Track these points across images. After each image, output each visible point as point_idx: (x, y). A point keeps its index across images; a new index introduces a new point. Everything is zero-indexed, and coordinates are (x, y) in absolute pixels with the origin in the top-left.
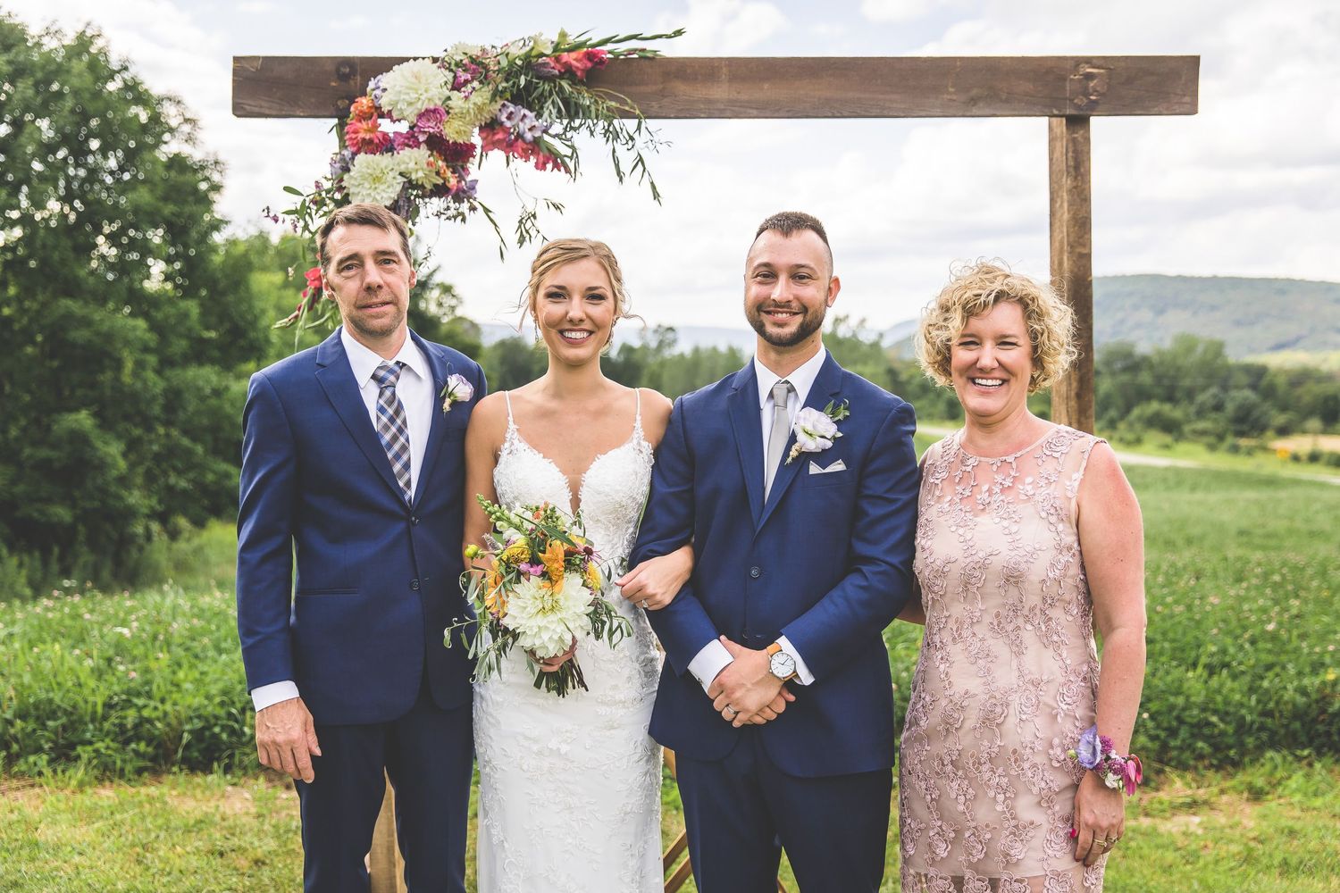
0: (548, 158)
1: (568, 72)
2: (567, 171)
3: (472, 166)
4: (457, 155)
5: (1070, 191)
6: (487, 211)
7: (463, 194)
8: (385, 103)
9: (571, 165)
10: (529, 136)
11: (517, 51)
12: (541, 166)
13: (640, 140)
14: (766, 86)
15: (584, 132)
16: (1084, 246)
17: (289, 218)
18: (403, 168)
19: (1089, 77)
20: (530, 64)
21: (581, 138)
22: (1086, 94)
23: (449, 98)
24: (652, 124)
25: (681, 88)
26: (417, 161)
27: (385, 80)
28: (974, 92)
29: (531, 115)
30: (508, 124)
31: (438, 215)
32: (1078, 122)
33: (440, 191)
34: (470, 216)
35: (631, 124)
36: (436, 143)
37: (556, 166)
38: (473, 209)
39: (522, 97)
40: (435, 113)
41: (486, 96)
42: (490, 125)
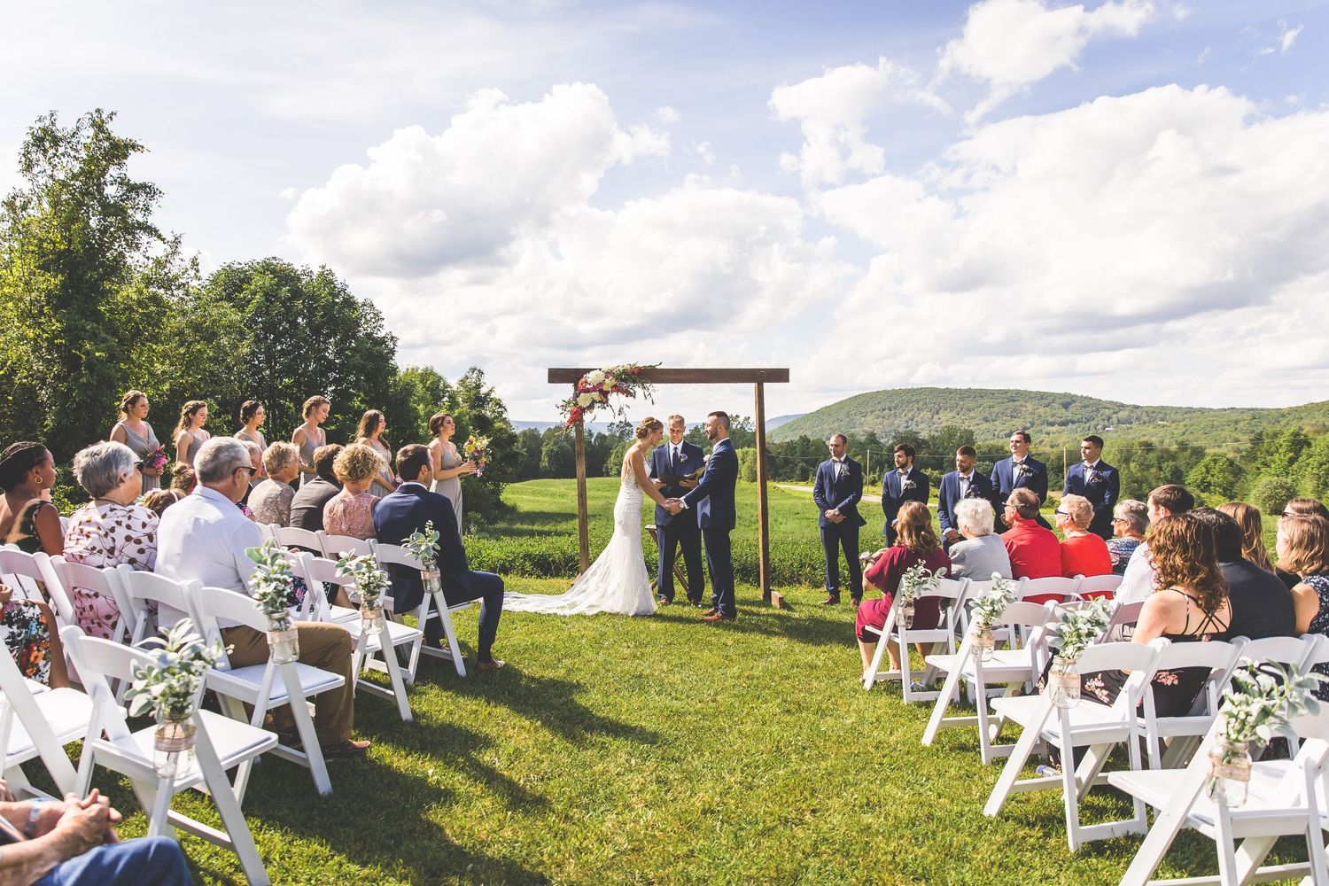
0: (628, 394)
1: (633, 372)
2: (633, 397)
3: (609, 396)
4: (605, 394)
6: (611, 406)
7: (607, 402)
8: (589, 381)
9: (633, 395)
10: (624, 389)
11: (621, 369)
12: (627, 396)
13: (650, 389)
14: (682, 375)
15: (637, 387)
17: (560, 407)
18: (593, 397)
19: (762, 373)
20: (624, 372)
21: (636, 389)
22: (762, 378)
23: (605, 380)
24: (654, 385)
25: (661, 376)
26: (596, 395)
27: (588, 375)
28: (734, 377)
29: (624, 384)
30: (619, 386)
31: (599, 407)
32: (760, 385)
33: (600, 402)
34: (607, 408)
35: (648, 385)
36: (601, 391)
37: (630, 395)
38: (608, 406)
39: (622, 380)
40: (601, 384)
41: (614, 380)
42: (615, 386)
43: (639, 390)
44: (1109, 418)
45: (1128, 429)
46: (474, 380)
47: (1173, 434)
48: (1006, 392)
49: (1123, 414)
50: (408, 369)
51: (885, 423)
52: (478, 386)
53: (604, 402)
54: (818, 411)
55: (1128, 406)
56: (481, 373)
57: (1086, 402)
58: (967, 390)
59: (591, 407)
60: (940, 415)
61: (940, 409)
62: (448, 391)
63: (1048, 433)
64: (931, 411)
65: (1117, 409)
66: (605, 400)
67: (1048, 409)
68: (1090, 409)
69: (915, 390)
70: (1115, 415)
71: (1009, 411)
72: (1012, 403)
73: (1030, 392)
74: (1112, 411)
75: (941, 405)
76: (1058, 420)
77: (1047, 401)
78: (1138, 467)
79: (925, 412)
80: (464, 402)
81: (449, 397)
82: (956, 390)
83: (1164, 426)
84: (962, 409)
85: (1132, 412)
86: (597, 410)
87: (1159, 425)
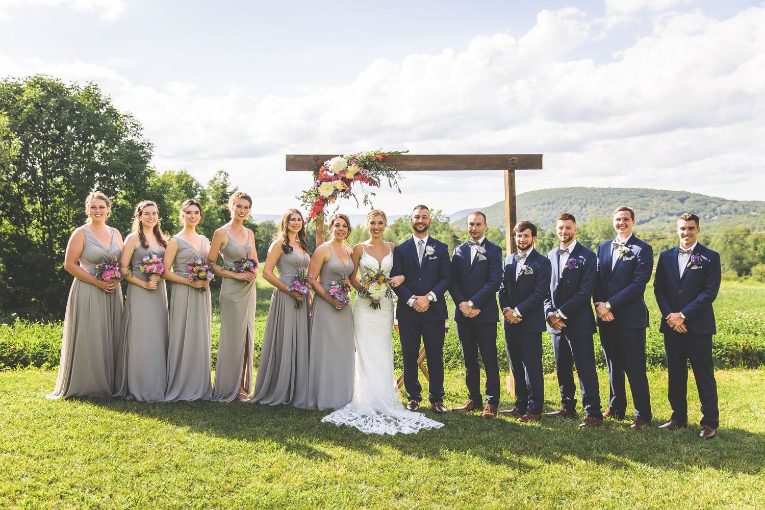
0: (372, 183)
1: (378, 159)
2: (377, 186)
3: (352, 184)
4: (348, 182)
5: (509, 189)
6: (354, 195)
7: (349, 192)
8: (330, 168)
9: (378, 183)
10: (368, 177)
11: (365, 155)
12: (370, 185)
13: (396, 177)
14: (429, 162)
15: (382, 175)
16: (514, 204)
17: (302, 199)
18: (335, 185)
19: (514, 160)
20: (369, 158)
21: (381, 177)
22: (513, 164)
23: (347, 167)
24: (399, 172)
25: (407, 163)
26: (339, 184)
27: (329, 162)
28: (484, 164)
29: (368, 171)
30: (362, 174)
31: (341, 197)
32: (511, 172)
33: (343, 191)
34: (350, 197)
35: (394, 172)
36: (344, 179)
37: (374, 185)
38: (350, 195)
39: (365, 167)
40: (344, 171)
41: (357, 167)
42: (357, 174)
43: (383, 178)
44: (714, 210)
45: (729, 218)
46: (221, 181)
47: (762, 222)
48: (637, 190)
49: (725, 207)
50: (166, 172)
51: (545, 215)
52: (225, 186)
53: (347, 192)
54: (493, 206)
55: (729, 201)
56: (227, 175)
57: (698, 198)
58: (607, 189)
59: (333, 196)
60: (587, 208)
61: (587, 203)
62: (199, 190)
63: (668, 222)
64: (580, 205)
65: (720, 203)
66: (348, 189)
67: (668, 203)
68: (700, 203)
69: (568, 189)
70: (718, 208)
71: (639, 205)
72: (641, 199)
73: (656, 190)
74: (716, 205)
75: (588, 200)
76: (676, 212)
77: (668, 198)
78: (739, 247)
79: (576, 206)
80: (213, 197)
81: (201, 194)
82: (599, 189)
83: (755, 216)
84: (604, 203)
85: (732, 205)
86: (340, 200)
87: (751, 215)
